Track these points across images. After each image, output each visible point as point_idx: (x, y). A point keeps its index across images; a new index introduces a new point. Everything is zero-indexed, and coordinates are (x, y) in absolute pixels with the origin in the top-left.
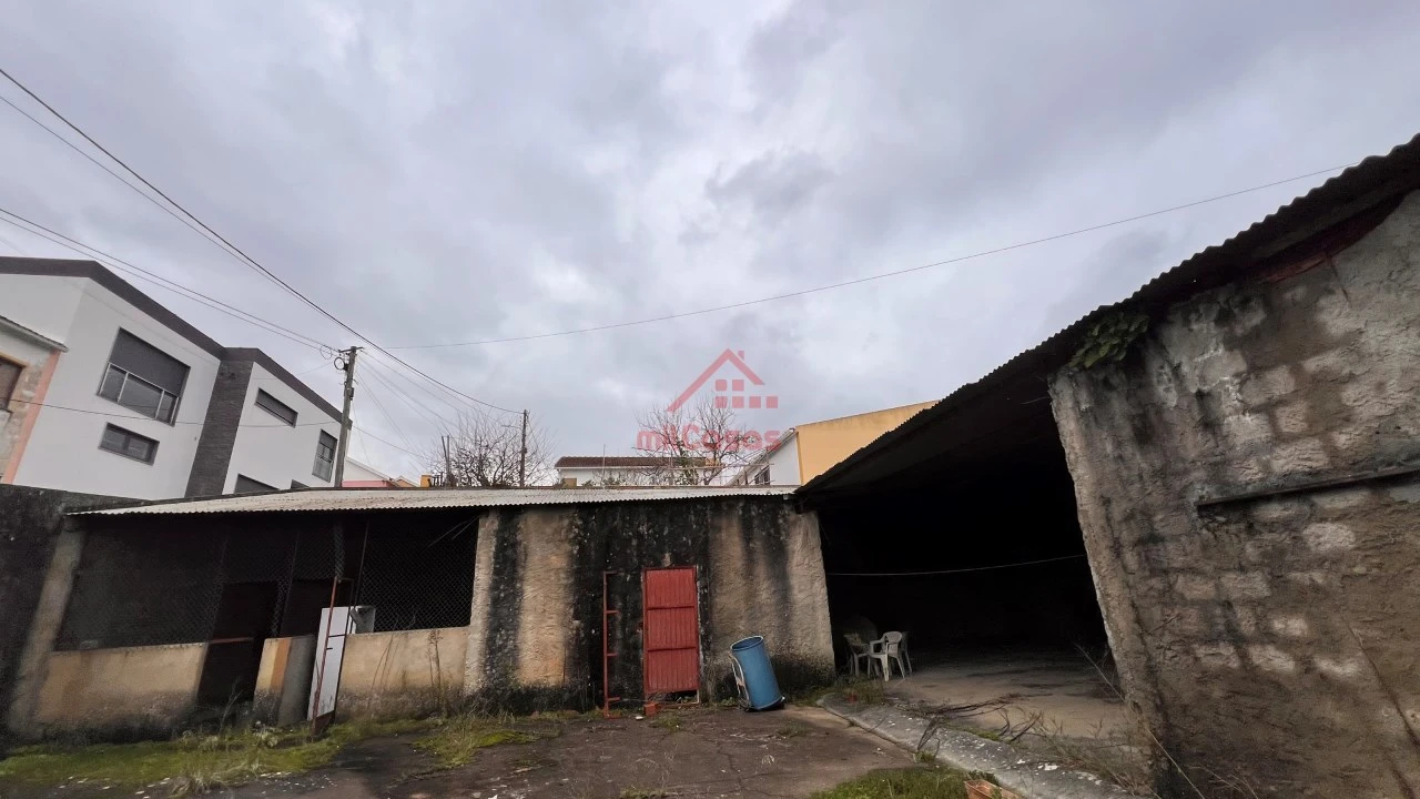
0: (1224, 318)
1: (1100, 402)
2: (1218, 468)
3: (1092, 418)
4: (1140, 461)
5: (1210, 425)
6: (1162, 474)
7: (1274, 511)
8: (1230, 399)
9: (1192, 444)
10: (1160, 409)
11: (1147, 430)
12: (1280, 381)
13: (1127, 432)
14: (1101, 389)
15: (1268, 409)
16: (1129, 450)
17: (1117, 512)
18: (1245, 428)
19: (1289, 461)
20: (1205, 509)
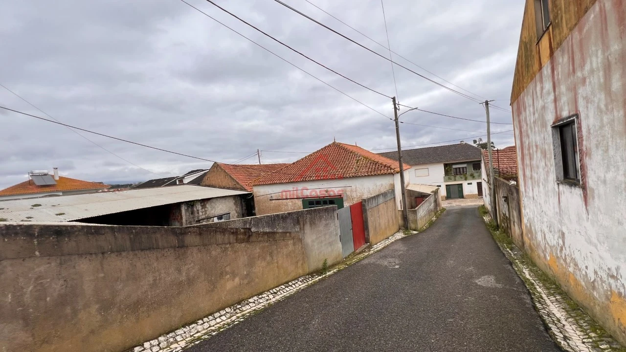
0: (201, 203)
1: (188, 209)
2: (198, 217)
3: (187, 211)
4: (191, 216)
5: (198, 213)
6: (193, 218)
7: (201, 221)
8: (200, 211)
9: (196, 215)
10: (194, 210)
11: (192, 213)
12: (203, 210)
13: (190, 213)
14: (188, 207)
15: (202, 212)
16: (190, 215)
17: (188, 222)
18: (201, 213)
19: (204, 217)
20: (197, 221)
